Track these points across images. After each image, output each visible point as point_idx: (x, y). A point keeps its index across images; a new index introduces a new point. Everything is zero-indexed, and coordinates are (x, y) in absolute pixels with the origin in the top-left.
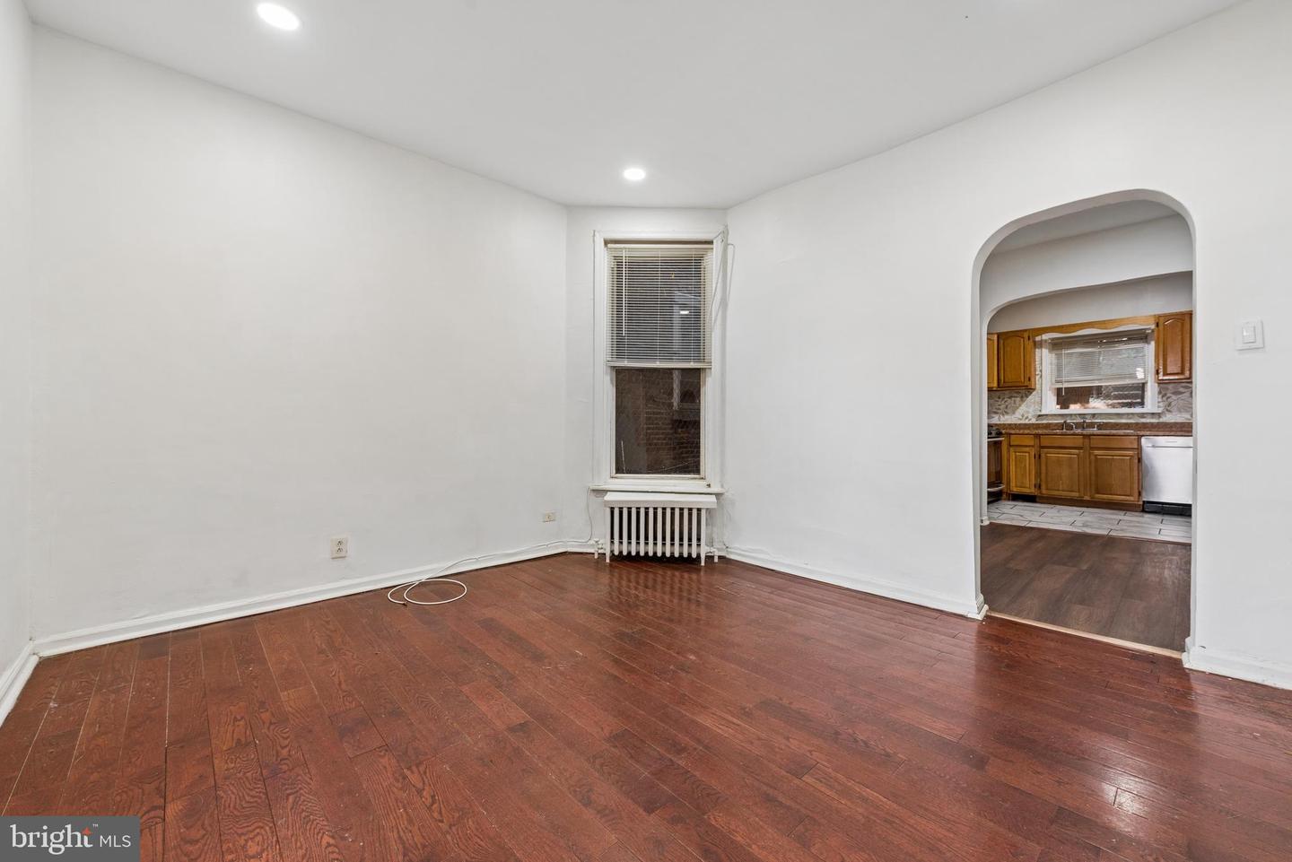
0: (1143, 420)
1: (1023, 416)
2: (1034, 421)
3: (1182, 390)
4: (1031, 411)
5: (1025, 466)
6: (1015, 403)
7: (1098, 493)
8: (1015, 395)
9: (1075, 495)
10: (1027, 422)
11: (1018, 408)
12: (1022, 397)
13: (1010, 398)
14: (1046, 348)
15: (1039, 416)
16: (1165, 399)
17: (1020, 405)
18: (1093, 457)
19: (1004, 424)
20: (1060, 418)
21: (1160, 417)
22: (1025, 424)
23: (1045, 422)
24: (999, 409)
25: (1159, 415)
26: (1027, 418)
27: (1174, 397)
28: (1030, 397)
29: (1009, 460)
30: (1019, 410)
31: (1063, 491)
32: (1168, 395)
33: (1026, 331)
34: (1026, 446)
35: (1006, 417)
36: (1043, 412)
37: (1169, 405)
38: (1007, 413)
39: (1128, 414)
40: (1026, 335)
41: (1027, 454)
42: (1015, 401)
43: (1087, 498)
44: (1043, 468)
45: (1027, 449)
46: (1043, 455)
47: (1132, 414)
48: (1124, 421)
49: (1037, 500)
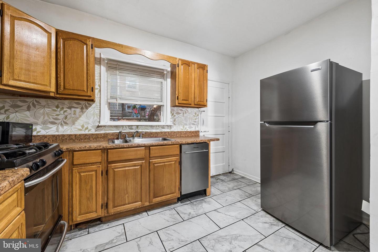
0: (164, 130)
1: (83, 126)
2: (93, 131)
3: (180, 112)
4: (90, 122)
5: (91, 187)
6: (75, 114)
7: (155, 197)
8: (75, 105)
9: (138, 204)
10: (87, 132)
11: (77, 119)
12: (82, 108)
13: (70, 108)
14: (104, 66)
15: (98, 127)
16: (173, 116)
17: (80, 116)
18: (152, 166)
19: (63, 136)
20: (115, 128)
21: (171, 128)
22: (86, 135)
23: (102, 132)
24: (56, 119)
25: (170, 126)
26: (87, 128)
27: (177, 116)
28: (90, 108)
29: (71, 184)
30: (79, 121)
31: (129, 204)
32: (175, 114)
33: (89, 38)
34: (93, 164)
35: (65, 127)
36: (102, 124)
37: (175, 120)
38: (66, 123)
39: (156, 126)
40: (90, 43)
41: (94, 173)
42: (75, 111)
43: (147, 204)
44: (111, 186)
45: (94, 167)
46: (111, 172)
47: (159, 126)
48: (154, 131)
49: (103, 220)
